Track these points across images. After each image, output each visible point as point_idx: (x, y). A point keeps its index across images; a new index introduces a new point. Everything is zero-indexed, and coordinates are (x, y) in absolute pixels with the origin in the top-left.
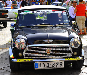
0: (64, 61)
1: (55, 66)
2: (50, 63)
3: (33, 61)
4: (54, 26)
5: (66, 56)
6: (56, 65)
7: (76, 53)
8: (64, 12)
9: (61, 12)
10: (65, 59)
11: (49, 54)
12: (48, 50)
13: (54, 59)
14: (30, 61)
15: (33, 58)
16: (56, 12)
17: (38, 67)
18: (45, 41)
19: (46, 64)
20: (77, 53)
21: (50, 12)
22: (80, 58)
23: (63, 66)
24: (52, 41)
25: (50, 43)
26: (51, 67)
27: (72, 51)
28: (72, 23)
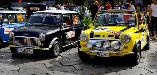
0: (34, 49)
1: (28, 52)
2: (26, 50)
3: (16, 46)
4: (44, 25)
5: (37, 46)
7: (42, 45)
9: (56, 16)
11: (26, 43)
12: (25, 40)
13: (28, 47)
16: (52, 15)
17: (18, 51)
19: (23, 50)
20: (44, 45)
21: (47, 15)
23: (33, 52)
24: (27, 34)
25: (26, 36)
26: (26, 52)
27: (40, 43)
28: (63, 24)
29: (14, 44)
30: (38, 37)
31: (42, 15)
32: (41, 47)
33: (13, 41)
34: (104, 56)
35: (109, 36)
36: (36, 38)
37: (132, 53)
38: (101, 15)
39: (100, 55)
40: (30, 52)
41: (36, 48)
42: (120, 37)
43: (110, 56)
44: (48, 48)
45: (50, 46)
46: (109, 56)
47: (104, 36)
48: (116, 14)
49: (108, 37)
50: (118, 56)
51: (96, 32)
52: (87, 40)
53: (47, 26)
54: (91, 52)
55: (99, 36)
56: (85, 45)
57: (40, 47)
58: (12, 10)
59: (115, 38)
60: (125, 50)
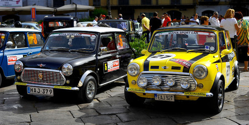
0: (54, 89)
1: (45, 93)
2: (41, 89)
3: (26, 84)
4: (71, 51)
5: (59, 84)
6: (46, 91)
7: (68, 82)
8: (93, 36)
9: (89, 36)
10: (54, 87)
11: (41, 79)
12: (40, 74)
13: (45, 85)
14: (24, 84)
15: (26, 81)
16: (83, 35)
17: (29, 92)
18: (38, 65)
19: (37, 90)
20: (70, 82)
21: (76, 34)
22: (76, 88)
23: (52, 94)
24: (44, 65)
25: (43, 68)
26: (41, 93)
27: (64, 78)
28: (100, 49)
29: (22, 80)
30: (61, 69)
31: (67, 35)
32: (66, 85)
33: (22, 76)
34: (166, 100)
35: (174, 68)
36: (58, 71)
37: (210, 94)
38: (160, 34)
39: (160, 98)
40: (49, 93)
41: (58, 87)
42: (191, 70)
43: (175, 100)
44: (77, 87)
45: (80, 84)
46: (173, 100)
47: (165, 68)
48: (184, 33)
49: (172, 69)
50: (187, 99)
51: (153, 61)
52: (138, 74)
53: (75, 51)
54: (144, 94)
55: (157, 67)
56: (135, 83)
57: (64, 85)
58: (20, 26)
59: (184, 71)
60: (200, 91)
